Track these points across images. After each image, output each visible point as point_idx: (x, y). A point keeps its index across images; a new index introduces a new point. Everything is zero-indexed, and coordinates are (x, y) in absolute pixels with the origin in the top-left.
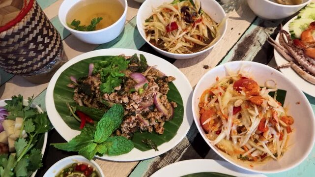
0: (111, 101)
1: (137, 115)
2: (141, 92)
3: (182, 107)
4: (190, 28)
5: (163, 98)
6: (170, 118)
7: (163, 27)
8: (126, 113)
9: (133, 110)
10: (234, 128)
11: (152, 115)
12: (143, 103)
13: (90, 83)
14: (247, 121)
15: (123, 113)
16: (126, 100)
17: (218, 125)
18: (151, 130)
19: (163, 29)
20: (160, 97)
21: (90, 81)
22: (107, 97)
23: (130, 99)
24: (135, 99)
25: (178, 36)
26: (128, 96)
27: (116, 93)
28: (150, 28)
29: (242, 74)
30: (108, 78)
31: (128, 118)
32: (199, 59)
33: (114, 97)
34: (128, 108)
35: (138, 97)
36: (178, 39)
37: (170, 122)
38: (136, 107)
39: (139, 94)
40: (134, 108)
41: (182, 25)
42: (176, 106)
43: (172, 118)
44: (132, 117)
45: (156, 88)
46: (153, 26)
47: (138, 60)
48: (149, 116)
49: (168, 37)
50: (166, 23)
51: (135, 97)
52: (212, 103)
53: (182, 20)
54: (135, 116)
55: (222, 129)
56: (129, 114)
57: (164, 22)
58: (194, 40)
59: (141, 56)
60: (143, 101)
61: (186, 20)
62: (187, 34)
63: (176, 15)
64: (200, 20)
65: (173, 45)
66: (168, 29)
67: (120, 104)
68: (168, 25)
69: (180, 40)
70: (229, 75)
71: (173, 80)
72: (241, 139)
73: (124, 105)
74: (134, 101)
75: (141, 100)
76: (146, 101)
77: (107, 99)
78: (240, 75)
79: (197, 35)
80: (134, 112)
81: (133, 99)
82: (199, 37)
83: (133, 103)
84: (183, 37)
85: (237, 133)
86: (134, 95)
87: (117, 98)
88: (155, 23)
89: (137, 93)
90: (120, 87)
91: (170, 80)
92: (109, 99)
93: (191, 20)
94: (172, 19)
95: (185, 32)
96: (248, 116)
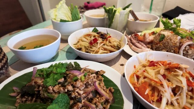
0: (55, 93)
1: (83, 101)
2: (83, 79)
4: (105, 41)
5: (101, 84)
6: (112, 101)
7: (88, 44)
8: (72, 102)
9: (79, 96)
11: (96, 100)
12: (86, 89)
13: (33, 84)
14: (177, 81)
15: (69, 104)
16: (70, 88)
17: (156, 94)
19: (87, 44)
20: (99, 84)
21: (33, 82)
22: (51, 89)
23: (74, 87)
24: (79, 85)
25: (99, 46)
26: (72, 85)
27: (60, 85)
28: (78, 46)
29: (149, 60)
30: (51, 75)
31: (75, 106)
32: (115, 62)
33: (58, 88)
34: (73, 96)
35: (82, 83)
36: (99, 48)
37: (113, 105)
38: (81, 92)
39: (81, 81)
40: (79, 94)
41: (100, 40)
42: (113, 90)
44: (79, 103)
45: (94, 77)
46: (80, 45)
47: (73, 66)
48: (94, 101)
49: (92, 48)
50: (89, 41)
51: (79, 84)
52: (142, 80)
53: (99, 38)
54: (81, 102)
55: (162, 94)
56: (76, 101)
57: (87, 41)
58: (110, 48)
59: (75, 63)
60: (86, 87)
61: (101, 38)
62: (104, 45)
63: (94, 36)
64: (110, 37)
65: (97, 52)
66: (91, 43)
67: (65, 93)
68: (91, 41)
69: (100, 48)
70: (141, 63)
71: (104, 72)
72: (179, 99)
73: (69, 93)
74: (78, 88)
75: (84, 86)
76: (89, 86)
77: (52, 91)
78: (148, 61)
79: (110, 45)
80: (80, 98)
81: (77, 86)
82: (112, 47)
83: (77, 90)
84: (102, 47)
85: (174, 96)
86: (78, 82)
87: (62, 89)
88: (81, 43)
89: (80, 81)
90: (63, 79)
91: (102, 73)
92: (53, 91)
93: (104, 37)
94: (93, 38)
95: (103, 44)
96: (175, 78)
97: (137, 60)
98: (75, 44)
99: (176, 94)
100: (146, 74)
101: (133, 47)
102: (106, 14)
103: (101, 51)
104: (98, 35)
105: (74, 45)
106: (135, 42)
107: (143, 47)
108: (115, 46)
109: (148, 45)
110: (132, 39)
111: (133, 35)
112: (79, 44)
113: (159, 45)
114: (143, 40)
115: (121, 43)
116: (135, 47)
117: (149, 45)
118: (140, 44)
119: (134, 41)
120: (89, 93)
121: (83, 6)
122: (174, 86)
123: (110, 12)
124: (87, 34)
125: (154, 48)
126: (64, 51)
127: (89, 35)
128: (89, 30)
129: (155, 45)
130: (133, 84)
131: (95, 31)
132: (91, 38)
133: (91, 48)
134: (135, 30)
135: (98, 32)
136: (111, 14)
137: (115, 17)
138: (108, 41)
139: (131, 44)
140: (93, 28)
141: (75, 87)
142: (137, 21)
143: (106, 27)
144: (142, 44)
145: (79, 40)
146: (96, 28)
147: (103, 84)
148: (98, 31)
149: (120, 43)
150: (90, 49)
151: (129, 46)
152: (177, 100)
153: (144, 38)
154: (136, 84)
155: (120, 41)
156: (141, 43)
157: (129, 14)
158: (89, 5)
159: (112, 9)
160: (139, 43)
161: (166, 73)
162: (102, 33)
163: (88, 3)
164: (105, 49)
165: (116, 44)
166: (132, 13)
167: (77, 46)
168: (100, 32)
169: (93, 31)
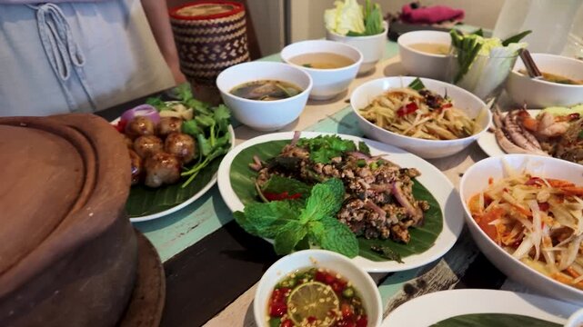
0: (325, 175)
1: (367, 200)
2: (374, 168)
3: (438, 210)
4: (434, 114)
5: (406, 189)
6: (419, 221)
7: (392, 112)
8: (348, 196)
9: (362, 191)
10: (546, 231)
11: (389, 207)
12: (376, 185)
13: (291, 156)
14: (567, 219)
15: (343, 197)
16: (350, 174)
17: (514, 233)
18: (386, 233)
19: (390, 114)
20: (402, 187)
21: (292, 152)
22: (321, 167)
23: (356, 175)
24: (365, 175)
25: (417, 121)
26: (354, 171)
27: (334, 166)
28: (369, 114)
29: (531, 174)
30: (321, 149)
31: (353, 201)
33: (331, 170)
34: (352, 187)
35: (370, 173)
36: (417, 126)
37: (420, 228)
38: (367, 186)
39: (371, 170)
40: (363, 187)
41: (423, 109)
42: (427, 207)
43: (422, 222)
44: (359, 200)
45: (395, 172)
46: (375, 113)
47: (356, 147)
48: (386, 208)
49: (400, 124)
50: (396, 107)
51: (365, 172)
52: (495, 205)
53: (422, 104)
54: (363, 200)
55: (525, 234)
56: (355, 196)
57: (393, 107)
58: (442, 130)
59: (360, 143)
60: (377, 182)
61: (428, 104)
62: (431, 121)
63: (412, 99)
64: (450, 106)
65: (409, 134)
66: (400, 113)
67: (342, 178)
68: (402, 107)
69: (420, 128)
70: (509, 176)
71: (418, 174)
72: (562, 254)
73: (346, 181)
74: (362, 178)
75: (374, 180)
76: (382, 182)
77: (321, 171)
78: (528, 176)
79: (446, 125)
80: (363, 194)
81: (361, 174)
82: (448, 129)
83: (361, 181)
84: (424, 124)
85: (551, 245)
86: (364, 169)
87: (337, 171)
88: (377, 107)
89: (368, 168)
90: (340, 159)
91: (413, 174)
92: (323, 171)
93: (436, 105)
94: (407, 102)
95: (427, 118)
96: (566, 213)
97: (500, 167)
98: (363, 108)
99: (559, 242)
100: (506, 196)
101: (505, 140)
102: (454, 49)
103: (420, 133)
104: (422, 97)
105: (361, 110)
106: (513, 129)
107: (529, 146)
108: (457, 130)
109: (544, 144)
110: (508, 122)
111: (515, 112)
112: (371, 110)
113: (573, 147)
114: (535, 128)
115: (477, 124)
116: (509, 142)
117: (548, 144)
118: (525, 137)
119: (511, 128)
120: (380, 193)
121: (398, 13)
122: (558, 226)
123: (464, 47)
124: (394, 91)
125: (561, 152)
126: (334, 120)
127: (400, 94)
128: (401, 82)
129: (564, 146)
130: (474, 211)
131: (417, 86)
132: (402, 100)
133: (398, 122)
134: (525, 102)
135: (424, 90)
136: (466, 50)
137: (476, 58)
138: (442, 115)
139: (502, 133)
140: (414, 78)
141: (358, 176)
142: (536, 79)
143: (449, 82)
144: (531, 138)
145: (374, 102)
146: (422, 79)
147: (408, 189)
148: (423, 86)
149: (472, 125)
150: (396, 125)
151: (496, 136)
152: (556, 253)
153: (538, 124)
154: (481, 211)
155: (474, 120)
156: (527, 134)
157: (516, 57)
158: (414, 12)
159: (472, 41)
160: (521, 133)
161: (552, 202)
162: (433, 94)
163: (414, 6)
164: (431, 132)
165: (460, 125)
166: (525, 55)
167: (367, 113)
168: (427, 91)
169: (410, 86)
